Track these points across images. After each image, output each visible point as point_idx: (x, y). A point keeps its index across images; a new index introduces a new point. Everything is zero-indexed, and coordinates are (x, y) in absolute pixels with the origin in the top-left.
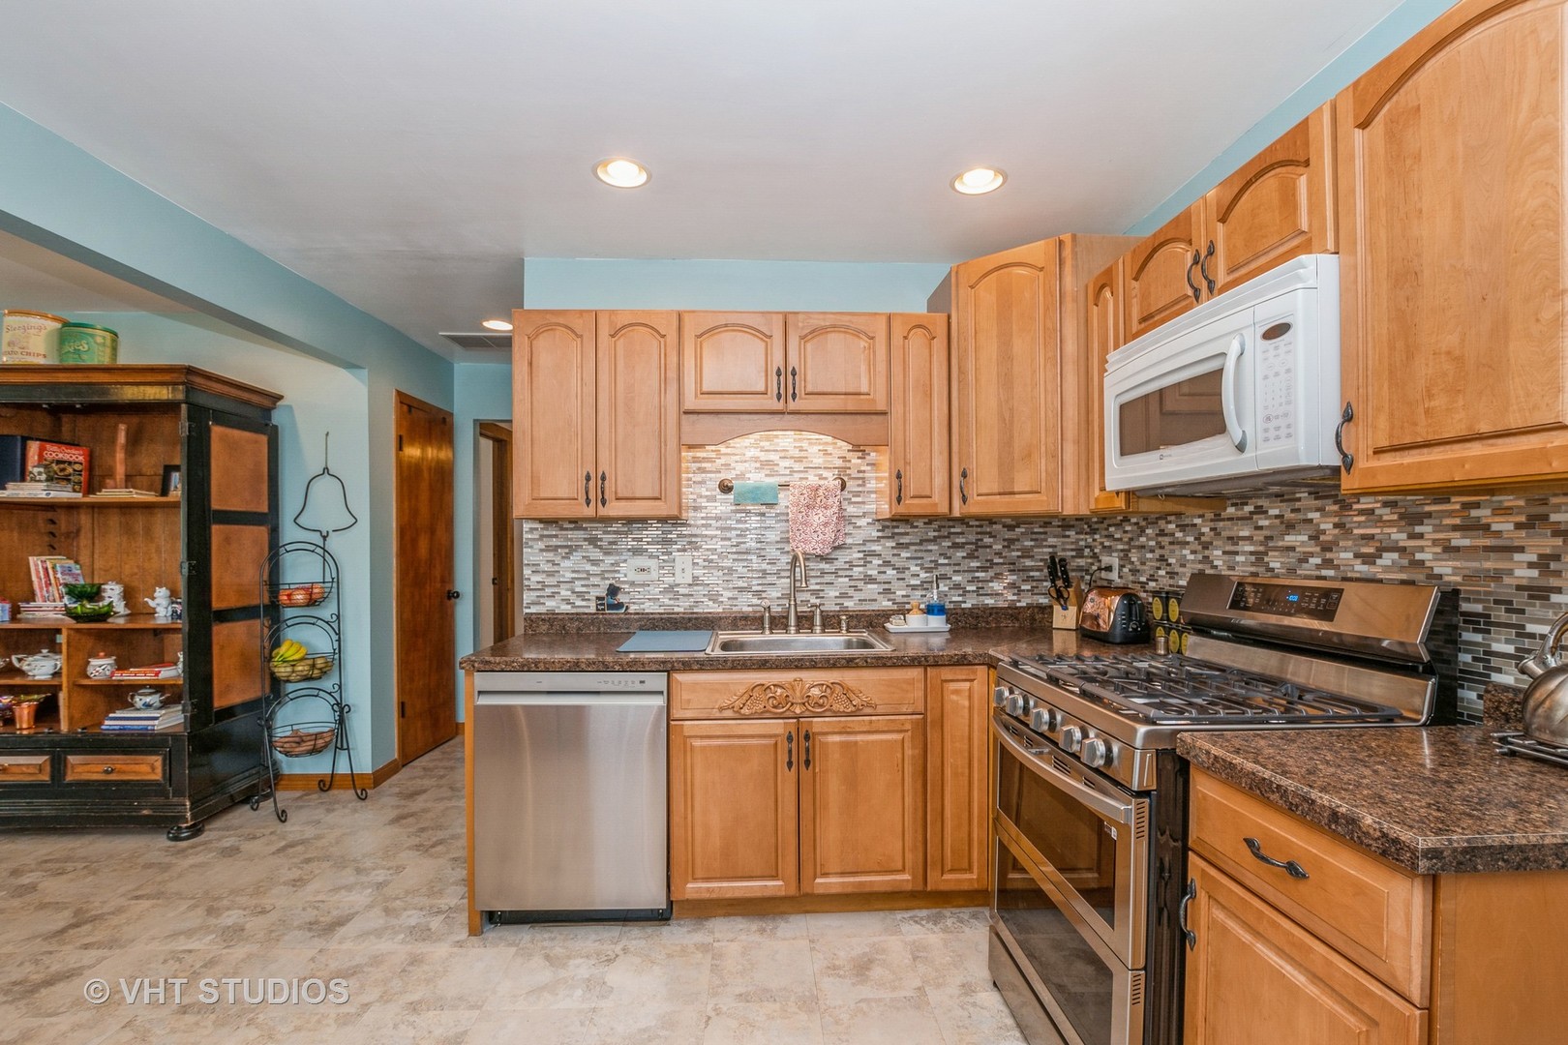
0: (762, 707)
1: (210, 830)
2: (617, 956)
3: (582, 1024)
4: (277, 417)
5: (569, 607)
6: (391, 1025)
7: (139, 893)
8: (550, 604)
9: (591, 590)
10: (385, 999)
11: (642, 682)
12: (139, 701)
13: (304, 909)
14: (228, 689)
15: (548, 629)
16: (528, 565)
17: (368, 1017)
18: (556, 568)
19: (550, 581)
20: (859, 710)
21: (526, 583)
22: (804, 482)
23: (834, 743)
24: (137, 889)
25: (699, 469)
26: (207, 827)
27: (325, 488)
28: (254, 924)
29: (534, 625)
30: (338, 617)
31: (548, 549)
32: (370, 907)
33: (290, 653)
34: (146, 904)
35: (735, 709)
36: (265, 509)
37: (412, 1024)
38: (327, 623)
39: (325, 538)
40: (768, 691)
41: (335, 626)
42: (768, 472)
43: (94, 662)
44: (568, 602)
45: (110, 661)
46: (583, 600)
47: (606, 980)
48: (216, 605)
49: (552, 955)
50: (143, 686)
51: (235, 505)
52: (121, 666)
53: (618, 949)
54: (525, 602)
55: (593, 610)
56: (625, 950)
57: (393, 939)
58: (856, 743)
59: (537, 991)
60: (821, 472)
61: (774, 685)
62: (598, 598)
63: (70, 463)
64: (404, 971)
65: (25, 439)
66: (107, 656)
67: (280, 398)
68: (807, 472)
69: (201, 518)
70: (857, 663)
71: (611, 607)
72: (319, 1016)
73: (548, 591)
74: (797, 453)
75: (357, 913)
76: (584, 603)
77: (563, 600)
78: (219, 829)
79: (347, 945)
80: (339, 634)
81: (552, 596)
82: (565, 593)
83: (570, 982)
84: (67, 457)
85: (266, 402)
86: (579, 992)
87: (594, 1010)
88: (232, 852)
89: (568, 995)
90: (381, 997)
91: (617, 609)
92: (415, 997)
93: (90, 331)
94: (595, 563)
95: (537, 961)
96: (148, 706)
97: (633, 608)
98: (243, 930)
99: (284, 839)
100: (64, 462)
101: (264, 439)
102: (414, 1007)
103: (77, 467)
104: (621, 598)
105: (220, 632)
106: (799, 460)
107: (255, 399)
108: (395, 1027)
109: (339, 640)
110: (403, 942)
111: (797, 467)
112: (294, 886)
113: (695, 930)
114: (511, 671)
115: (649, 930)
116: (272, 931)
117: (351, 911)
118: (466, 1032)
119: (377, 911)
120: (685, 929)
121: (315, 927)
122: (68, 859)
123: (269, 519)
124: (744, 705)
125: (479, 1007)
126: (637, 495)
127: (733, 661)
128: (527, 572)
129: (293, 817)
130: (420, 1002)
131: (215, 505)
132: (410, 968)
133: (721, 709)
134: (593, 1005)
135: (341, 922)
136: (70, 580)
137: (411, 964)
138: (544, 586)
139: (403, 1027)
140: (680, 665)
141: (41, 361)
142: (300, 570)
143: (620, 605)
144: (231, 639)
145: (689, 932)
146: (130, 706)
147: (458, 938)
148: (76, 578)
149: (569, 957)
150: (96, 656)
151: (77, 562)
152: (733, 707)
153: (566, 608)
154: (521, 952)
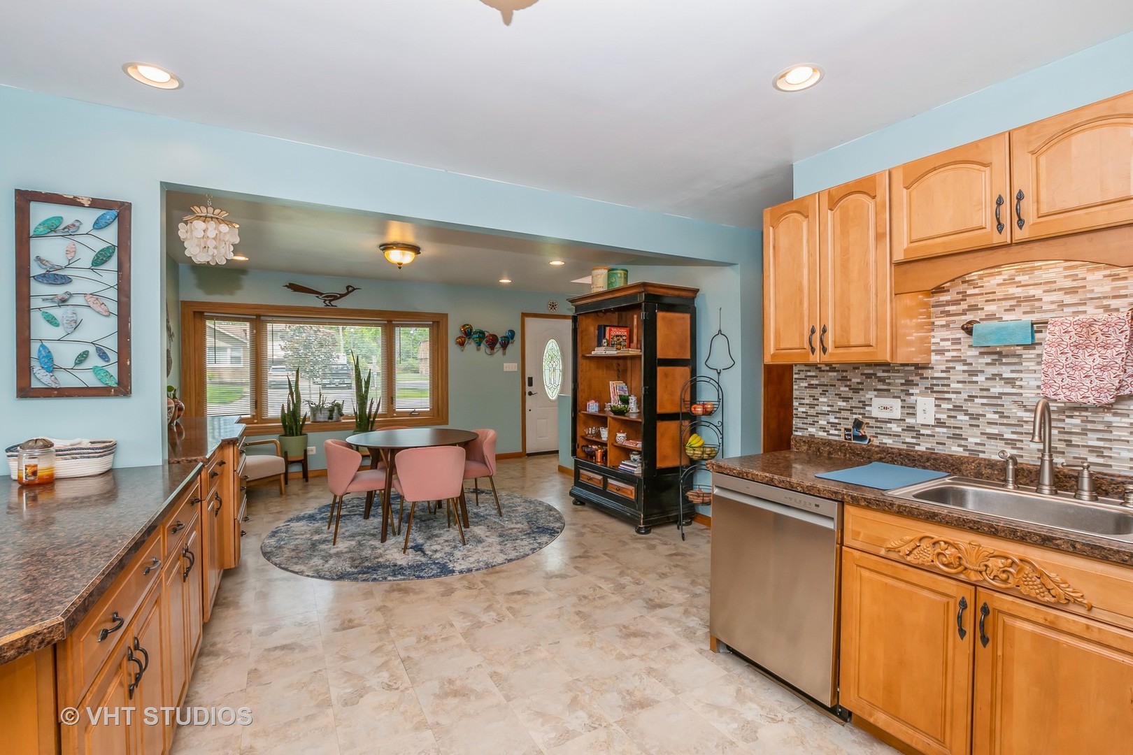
0: (930, 560)
1: (654, 533)
2: (782, 720)
3: (717, 746)
4: (698, 303)
5: (825, 434)
6: (633, 673)
7: (608, 552)
8: (812, 430)
9: (842, 421)
10: (642, 658)
11: (817, 506)
12: (633, 457)
13: (654, 591)
14: (665, 458)
15: (808, 450)
16: (797, 398)
17: (629, 662)
18: (815, 402)
19: (812, 412)
20: (1058, 603)
21: (795, 412)
22: (1081, 317)
23: (1026, 632)
24: (608, 550)
25: (942, 312)
26: (652, 531)
27: (720, 342)
28: (631, 588)
29: (798, 445)
30: (722, 424)
31: (811, 386)
32: (680, 605)
33: (694, 442)
34: (607, 558)
35: (901, 554)
36: (688, 357)
37: (641, 679)
38: (716, 426)
39: (719, 373)
40: (937, 546)
41: (720, 428)
42: (1028, 309)
43: (619, 435)
44: (823, 429)
45: (624, 435)
46: (835, 430)
47: (759, 730)
48: (659, 410)
49: (742, 691)
50: (635, 451)
51: (671, 355)
52: (628, 438)
53: (788, 716)
54: (794, 427)
55: (842, 438)
56: (791, 721)
57: (675, 628)
58: (1057, 643)
59: (714, 707)
60: (1105, 302)
61: (945, 542)
62: (847, 430)
63: (621, 336)
64: (663, 649)
65: (605, 326)
66: (623, 432)
67: (698, 290)
68: (1085, 304)
69: (652, 363)
70: (1058, 545)
71: (856, 438)
72: (613, 648)
73: (810, 420)
74: (1068, 283)
75: (672, 605)
76: (836, 432)
77: (820, 428)
78: (657, 534)
79: (653, 620)
80: (722, 434)
81: (812, 424)
82: (823, 422)
83: (737, 715)
84: (620, 333)
85: (690, 294)
86: (735, 726)
87: (732, 743)
88: (652, 547)
89: (727, 723)
90: (643, 656)
91: (861, 441)
92: (654, 666)
93: (615, 271)
94: (846, 399)
95: (731, 689)
96: (635, 460)
97: (876, 442)
98: (624, 588)
99: (677, 550)
100: (618, 336)
101: (688, 316)
102: (650, 671)
103: (624, 338)
104: (866, 431)
105: (662, 426)
106: (1072, 291)
107: (683, 293)
108: (634, 675)
109: (722, 438)
110: (677, 633)
111: (1068, 299)
112: (660, 576)
113: (860, 743)
114: (732, 476)
115: (823, 719)
116: (633, 595)
117: (671, 603)
118: (659, 702)
119: (681, 609)
120: (853, 738)
121: (650, 602)
122: (600, 527)
123: (691, 362)
124: (911, 552)
125: (675, 692)
126: (852, 344)
127: (899, 506)
128: (796, 404)
129: (689, 540)
130: (654, 670)
131: (659, 356)
132: (668, 649)
133: (889, 550)
134: (735, 740)
135: (661, 606)
136: (622, 393)
137: (670, 647)
138: (807, 415)
139: (637, 677)
140: (849, 498)
141: (601, 290)
142: (707, 394)
143: (863, 438)
144: (666, 432)
145: (854, 741)
146: (629, 459)
147: (702, 648)
148: (624, 391)
149: (751, 700)
150: (619, 432)
151: (626, 385)
152: (899, 551)
153: (822, 434)
154: (728, 677)
